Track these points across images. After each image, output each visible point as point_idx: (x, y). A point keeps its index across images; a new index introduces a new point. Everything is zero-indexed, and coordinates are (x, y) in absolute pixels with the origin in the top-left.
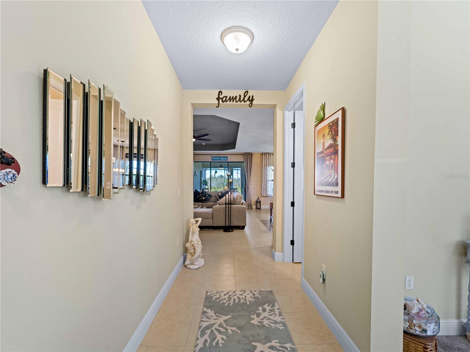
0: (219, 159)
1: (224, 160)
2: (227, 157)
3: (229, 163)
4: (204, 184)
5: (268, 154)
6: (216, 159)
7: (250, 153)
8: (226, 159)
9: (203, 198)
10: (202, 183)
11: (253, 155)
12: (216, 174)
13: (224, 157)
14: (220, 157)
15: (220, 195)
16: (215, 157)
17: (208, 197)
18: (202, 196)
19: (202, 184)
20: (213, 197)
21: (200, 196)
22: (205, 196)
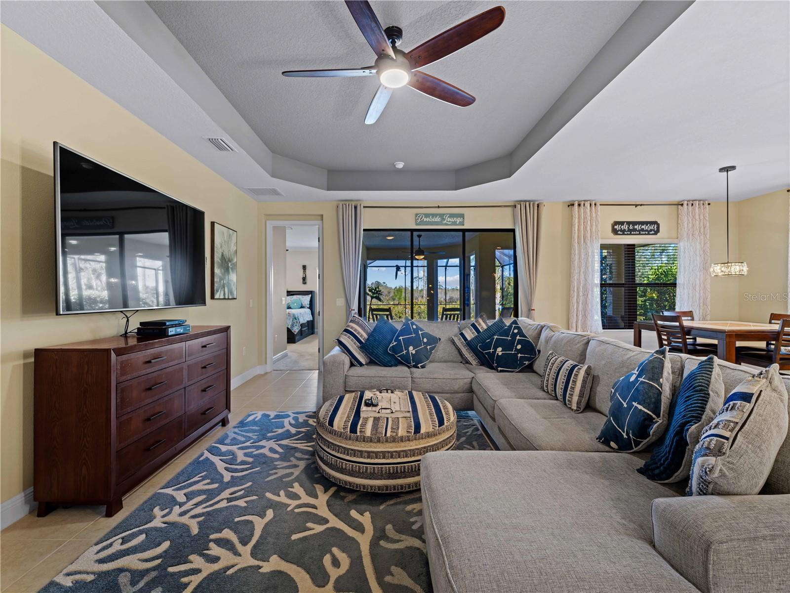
0: (438, 219)
1: (454, 223)
2: (462, 216)
3: (466, 233)
4: (372, 297)
5: (587, 204)
6: (428, 219)
7: (534, 201)
8: (459, 220)
9: (411, 348)
10: (368, 294)
11: (541, 207)
12: (398, 272)
13: (452, 216)
14: (442, 216)
15: (469, 339)
16: (427, 215)
17: (426, 344)
18: (408, 342)
19: (369, 298)
20: (442, 345)
21: (397, 340)
22: (416, 342)
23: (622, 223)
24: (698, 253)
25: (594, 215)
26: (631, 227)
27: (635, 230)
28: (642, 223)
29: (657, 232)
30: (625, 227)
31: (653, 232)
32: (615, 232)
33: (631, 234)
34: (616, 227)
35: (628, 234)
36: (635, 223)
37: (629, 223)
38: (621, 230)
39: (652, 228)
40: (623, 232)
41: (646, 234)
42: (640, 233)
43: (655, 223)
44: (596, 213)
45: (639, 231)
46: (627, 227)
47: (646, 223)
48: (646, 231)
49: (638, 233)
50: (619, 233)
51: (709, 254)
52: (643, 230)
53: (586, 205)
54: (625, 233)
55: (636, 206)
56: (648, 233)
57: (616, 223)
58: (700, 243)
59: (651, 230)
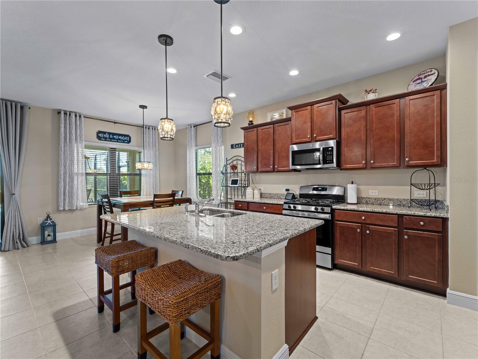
23: (104, 133)
24: (152, 157)
25: (78, 123)
26: (111, 136)
27: (114, 139)
28: (120, 135)
29: (129, 142)
30: (107, 136)
31: (126, 142)
32: (99, 138)
33: (111, 141)
34: (99, 135)
35: (109, 141)
36: (114, 134)
37: (110, 134)
38: (104, 137)
39: (126, 138)
40: (106, 139)
41: (121, 142)
42: (118, 141)
43: (128, 136)
44: (80, 122)
45: (117, 139)
46: (108, 136)
47: (122, 135)
48: (122, 140)
49: (116, 141)
50: (102, 139)
51: (158, 158)
52: (119, 139)
53: (71, 115)
54: (107, 140)
55: (115, 123)
56: (124, 141)
57: (99, 132)
58: (153, 151)
59: (125, 140)
